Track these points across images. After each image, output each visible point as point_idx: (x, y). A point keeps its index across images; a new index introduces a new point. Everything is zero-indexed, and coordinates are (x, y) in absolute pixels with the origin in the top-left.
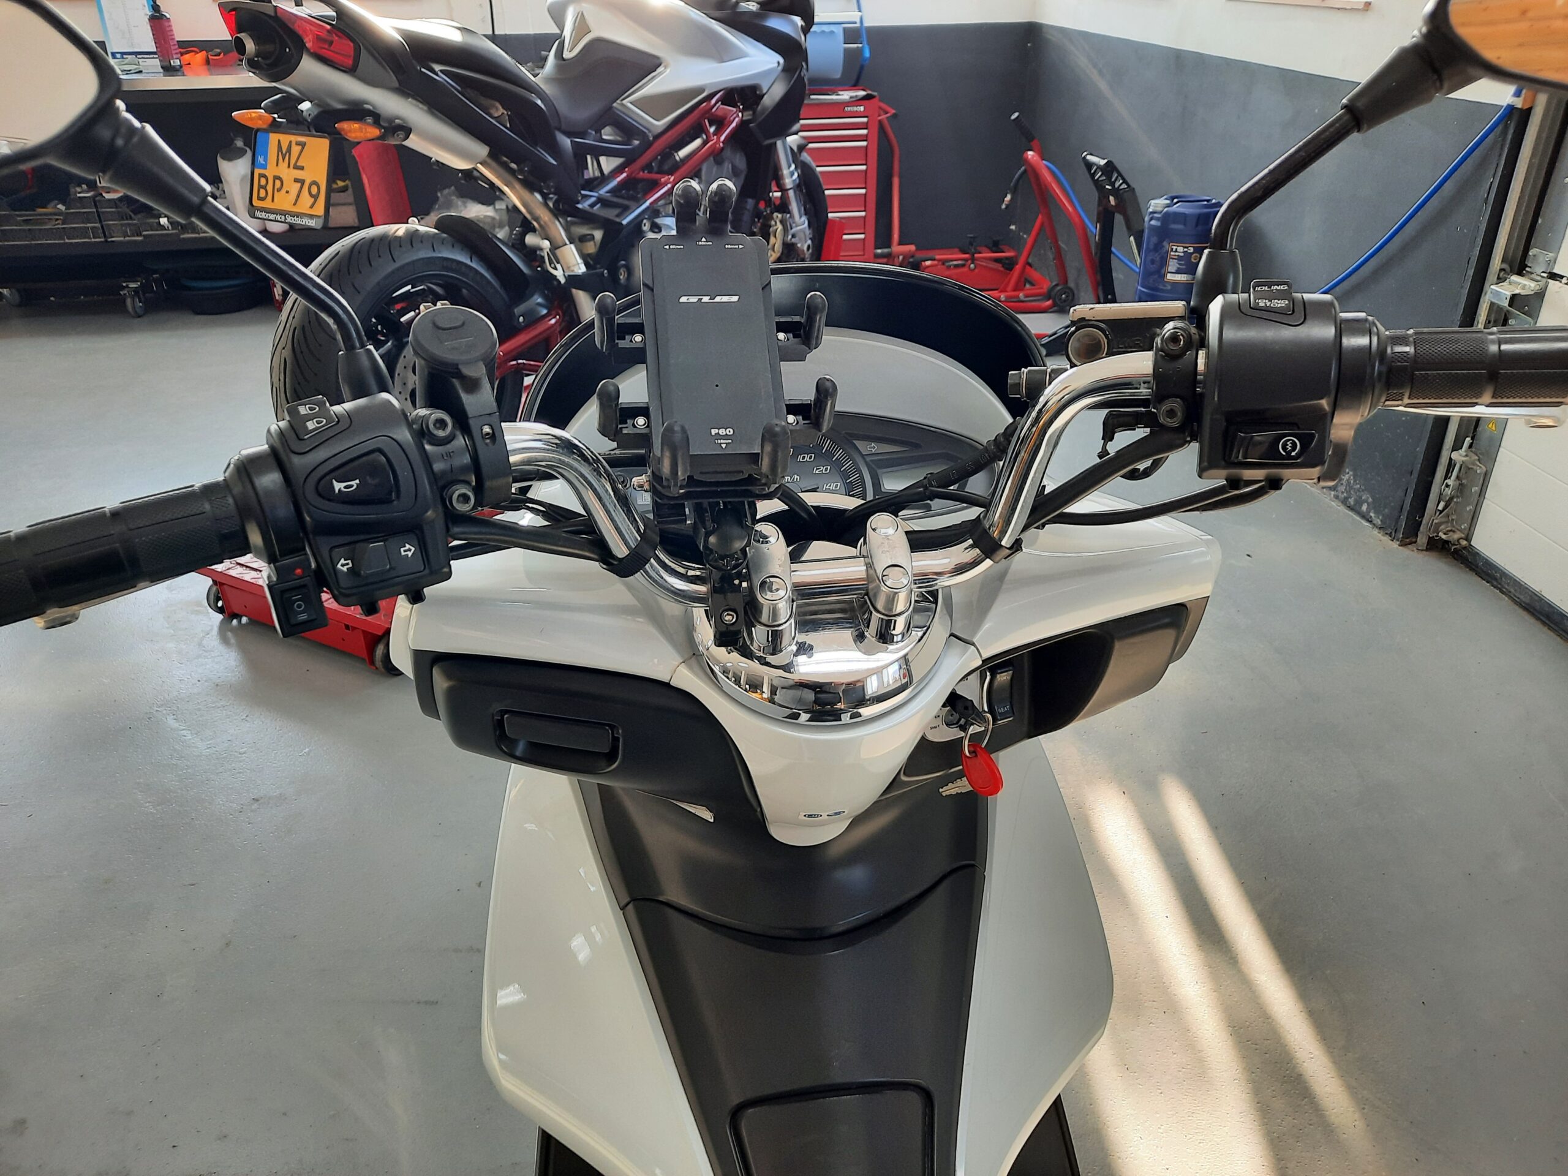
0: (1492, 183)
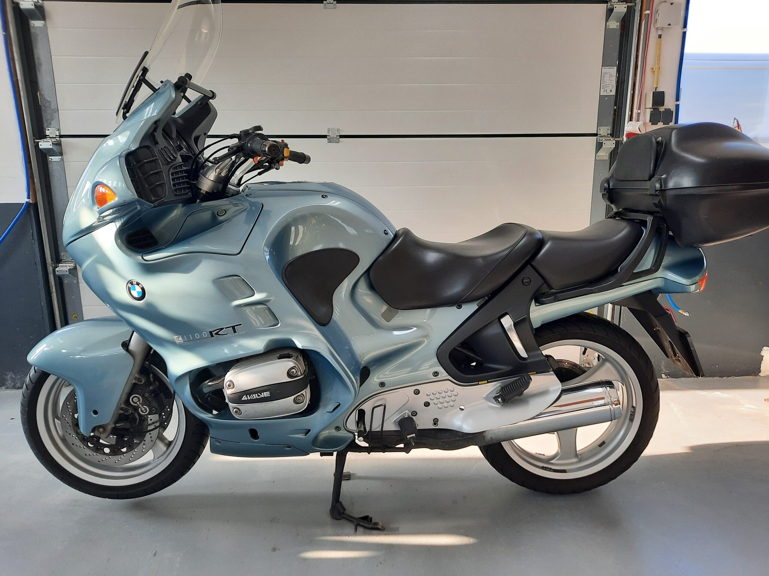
0: (32, 232)
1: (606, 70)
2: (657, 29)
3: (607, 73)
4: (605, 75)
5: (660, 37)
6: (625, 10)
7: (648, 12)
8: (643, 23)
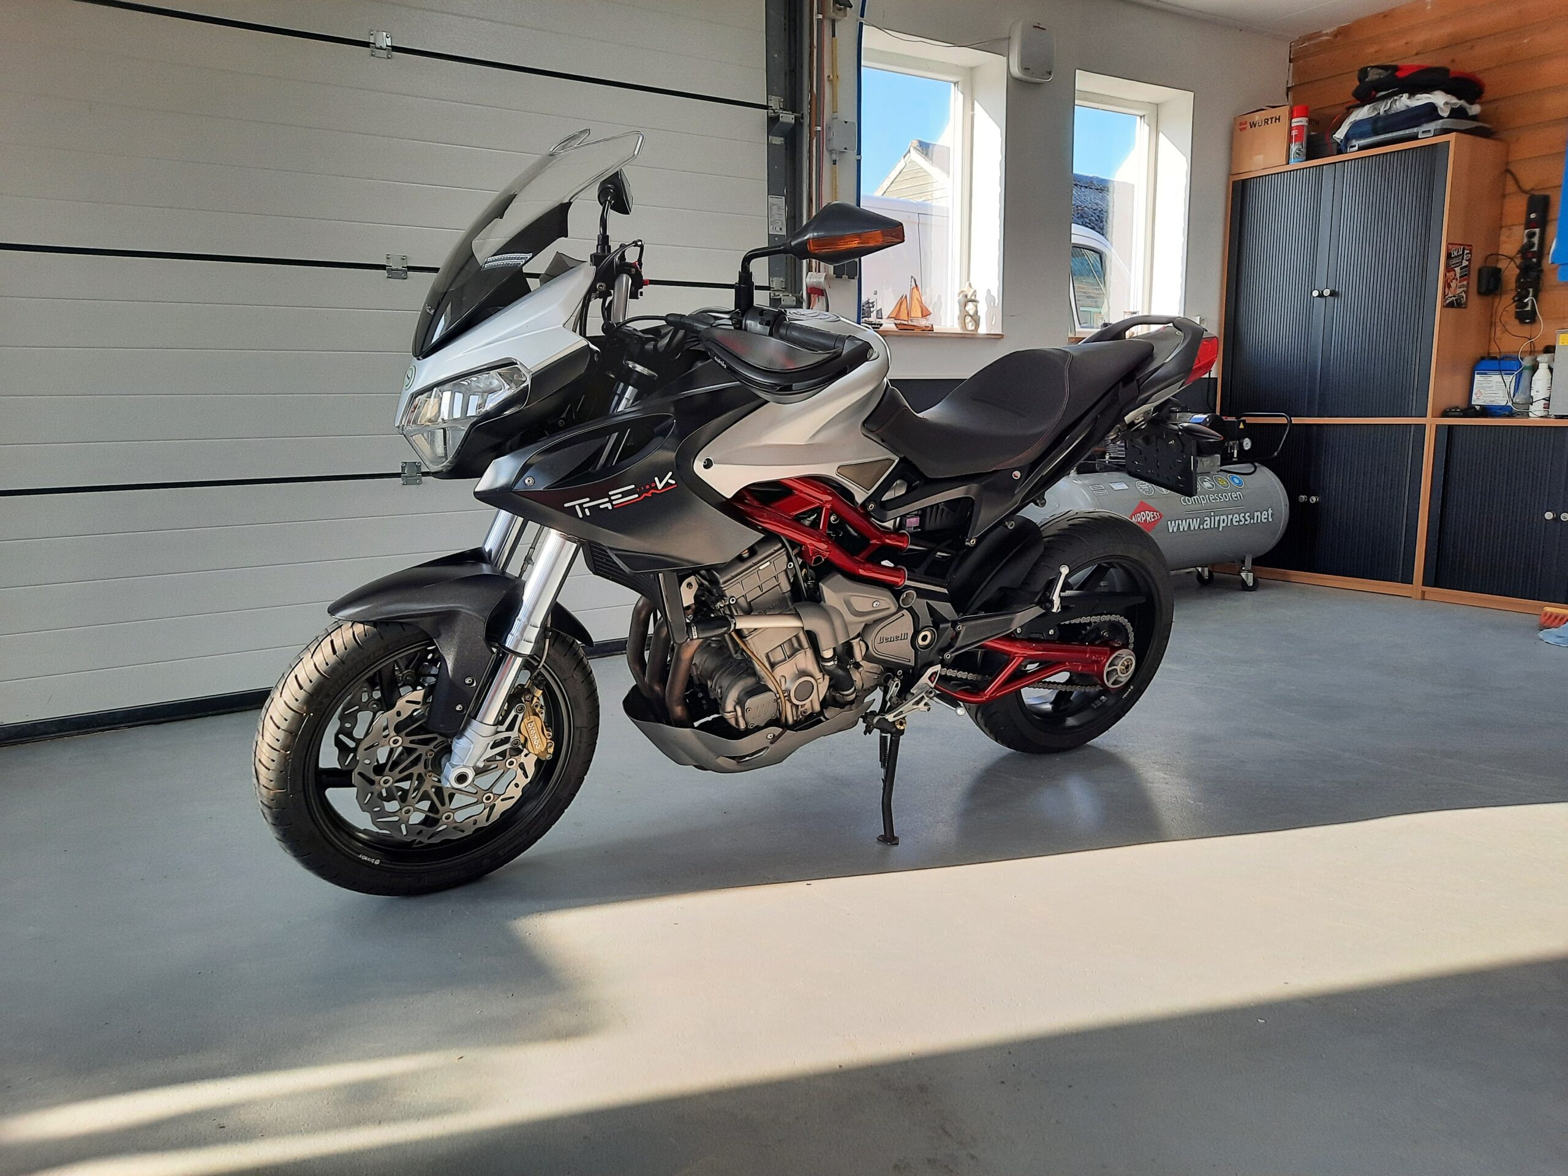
1: (774, 200)
2: (831, 152)
3: (774, 205)
4: (773, 207)
5: (834, 162)
6: (793, 121)
7: (819, 128)
8: (814, 141)
